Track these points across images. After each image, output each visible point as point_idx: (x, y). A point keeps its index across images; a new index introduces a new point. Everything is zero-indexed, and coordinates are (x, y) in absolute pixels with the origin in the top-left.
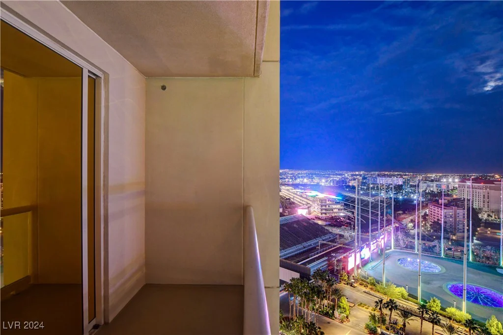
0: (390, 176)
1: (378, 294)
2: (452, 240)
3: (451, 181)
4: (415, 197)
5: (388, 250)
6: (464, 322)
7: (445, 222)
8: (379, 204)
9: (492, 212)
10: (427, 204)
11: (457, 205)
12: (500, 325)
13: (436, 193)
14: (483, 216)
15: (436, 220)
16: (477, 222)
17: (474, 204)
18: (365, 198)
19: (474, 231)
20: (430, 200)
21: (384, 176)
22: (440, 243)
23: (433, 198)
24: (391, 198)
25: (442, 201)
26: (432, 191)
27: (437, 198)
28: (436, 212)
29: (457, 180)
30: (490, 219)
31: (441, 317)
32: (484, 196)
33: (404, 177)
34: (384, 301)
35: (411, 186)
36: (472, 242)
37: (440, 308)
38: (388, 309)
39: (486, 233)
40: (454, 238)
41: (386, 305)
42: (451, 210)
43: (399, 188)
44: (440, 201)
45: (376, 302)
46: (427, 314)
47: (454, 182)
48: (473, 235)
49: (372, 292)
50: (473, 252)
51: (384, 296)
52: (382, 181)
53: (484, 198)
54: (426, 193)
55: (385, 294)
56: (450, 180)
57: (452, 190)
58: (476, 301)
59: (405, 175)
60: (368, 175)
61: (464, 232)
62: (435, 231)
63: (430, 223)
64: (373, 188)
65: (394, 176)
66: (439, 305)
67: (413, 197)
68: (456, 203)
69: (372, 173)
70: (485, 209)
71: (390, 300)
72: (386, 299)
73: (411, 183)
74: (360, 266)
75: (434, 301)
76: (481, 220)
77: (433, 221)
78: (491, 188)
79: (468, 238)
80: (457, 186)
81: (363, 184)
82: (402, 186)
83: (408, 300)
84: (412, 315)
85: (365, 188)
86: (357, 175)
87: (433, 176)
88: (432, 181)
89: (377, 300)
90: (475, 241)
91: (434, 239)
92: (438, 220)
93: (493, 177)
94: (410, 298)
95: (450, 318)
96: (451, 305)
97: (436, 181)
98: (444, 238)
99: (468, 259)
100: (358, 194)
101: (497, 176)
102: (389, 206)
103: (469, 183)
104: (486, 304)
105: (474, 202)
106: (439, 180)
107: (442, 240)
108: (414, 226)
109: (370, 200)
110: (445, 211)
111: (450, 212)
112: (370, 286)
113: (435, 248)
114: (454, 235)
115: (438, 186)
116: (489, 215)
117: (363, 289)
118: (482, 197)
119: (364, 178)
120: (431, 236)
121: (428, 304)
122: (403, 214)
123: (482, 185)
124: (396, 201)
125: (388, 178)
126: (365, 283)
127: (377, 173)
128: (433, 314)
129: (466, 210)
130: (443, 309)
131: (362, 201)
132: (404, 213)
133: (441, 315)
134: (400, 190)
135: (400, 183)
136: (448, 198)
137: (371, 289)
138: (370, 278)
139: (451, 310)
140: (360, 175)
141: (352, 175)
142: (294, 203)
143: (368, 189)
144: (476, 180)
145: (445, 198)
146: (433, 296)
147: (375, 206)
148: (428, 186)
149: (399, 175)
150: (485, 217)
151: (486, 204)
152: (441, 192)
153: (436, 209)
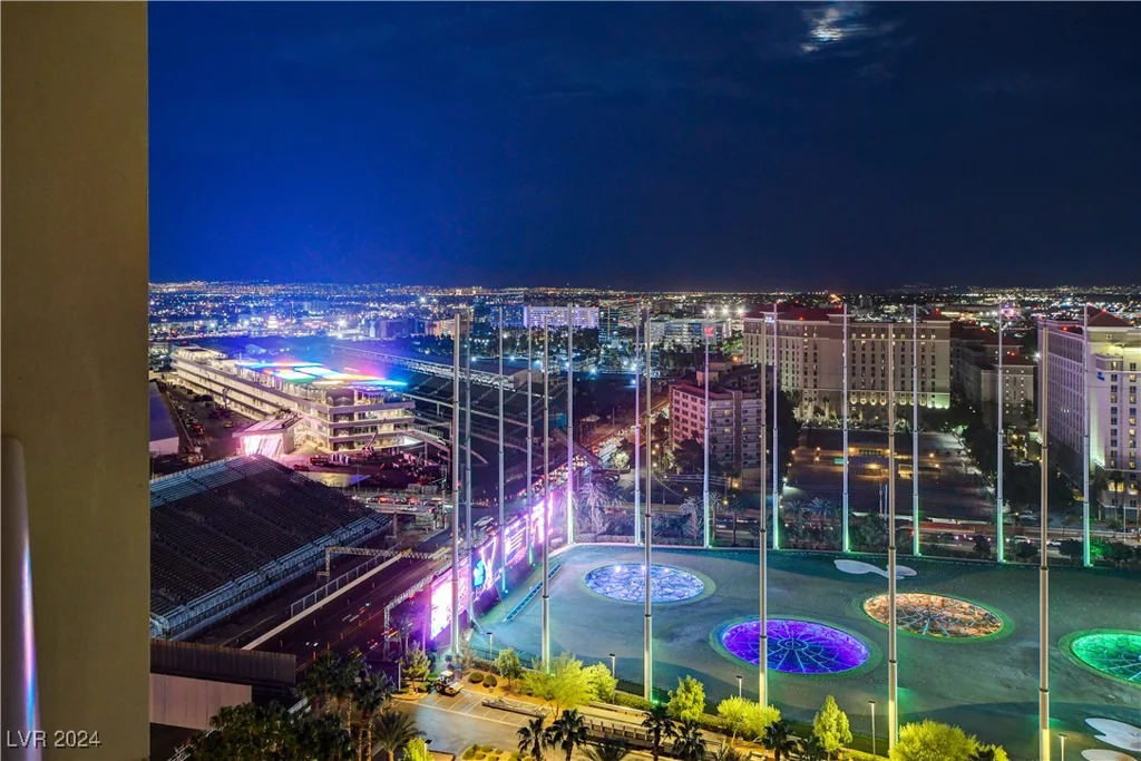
0: (561, 301)
1: (529, 704)
2: (732, 490)
3: (726, 315)
4: (632, 366)
5: (559, 546)
6: (763, 733)
7: (713, 440)
8: (530, 394)
9: (825, 400)
10: (665, 389)
11: (742, 387)
12: (845, 723)
13: (689, 351)
14: (805, 414)
15: (690, 436)
16: (790, 432)
17: (784, 381)
18: (485, 379)
19: (784, 457)
20: (673, 373)
21: (545, 300)
22: (700, 505)
23: (681, 368)
24: (564, 374)
25: (704, 377)
26: (679, 347)
27: (692, 368)
28: (690, 410)
29: (741, 311)
30: (821, 419)
31: (706, 735)
32: (806, 354)
33: (602, 303)
34: (547, 723)
35: (625, 332)
36: (780, 491)
37: (702, 706)
38: (559, 745)
39: (812, 462)
40: (736, 485)
41: (554, 734)
42: (727, 403)
43: (587, 341)
44: (699, 375)
45: (524, 731)
46: (669, 733)
47: (734, 316)
48: (782, 472)
49: (510, 700)
50: (781, 521)
51: (546, 706)
52: (537, 317)
53: (806, 360)
54: (663, 354)
55: (550, 697)
56: (725, 311)
57: (730, 341)
58: (790, 665)
59: (607, 297)
60: (495, 298)
61: (759, 464)
62: (687, 470)
63: (675, 445)
64: (509, 344)
65: (574, 300)
66: (701, 697)
67: (629, 366)
68: (738, 380)
69: (508, 291)
70: (808, 393)
71: (566, 713)
72: (551, 713)
73: (621, 324)
74: (471, 617)
75: (688, 690)
76: (798, 425)
77: (681, 439)
78: (822, 332)
79: (770, 481)
80: (741, 327)
81: (481, 330)
82: (595, 332)
83: (617, 702)
84: (629, 747)
85: (486, 342)
86: (456, 300)
87: (681, 298)
88: (679, 314)
89: (524, 722)
90: (787, 489)
91: (686, 496)
92: (695, 434)
93: (826, 299)
94: (624, 695)
95: (728, 732)
96: (729, 691)
97: (690, 315)
98: (710, 489)
99: (770, 544)
100: (462, 364)
101: (835, 298)
102: (558, 403)
103: (770, 319)
104: (812, 668)
105: (784, 374)
106: (695, 312)
107: (706, 495)
108: (631, 462)
109: (502, 383)
110: (714, 405)
111: (726, 406)
112: (502, 681)
113: (689, 523)
114: (736, 476)
115: (695, 330)
116: (817, 411)
117: (482, 694)
118: (801, 356)
119: (482, 310)
120: (678, 487)
121: (673, 701)
122: (599, 423)
123: (800, 322)
124: (581, 381)
125: (556, 310)
126: (486, 674)
127: (521, 291)
128: (685, 731)
129: (763, 400)
130: (711, 708)
131: (477, 389)
132: (603, 421)
133: (706, 727)
134: (593, 346)
135: (592, 324)
136: (722, 366)
137: (507, 689)
138: (502, 653)
139: (732, 706)
140: (470, 301)
141: (443, 301)
142: (226, 413)
143: (494, 347)
144: (787, 311)
145: (713, 364)
146: (684, 672)
147: (515, 405)
148: (668, 331)
149: (585, 297)
150: (809, 415)
151: (810, 377)
152: (703, 347)
153: (689, 401)
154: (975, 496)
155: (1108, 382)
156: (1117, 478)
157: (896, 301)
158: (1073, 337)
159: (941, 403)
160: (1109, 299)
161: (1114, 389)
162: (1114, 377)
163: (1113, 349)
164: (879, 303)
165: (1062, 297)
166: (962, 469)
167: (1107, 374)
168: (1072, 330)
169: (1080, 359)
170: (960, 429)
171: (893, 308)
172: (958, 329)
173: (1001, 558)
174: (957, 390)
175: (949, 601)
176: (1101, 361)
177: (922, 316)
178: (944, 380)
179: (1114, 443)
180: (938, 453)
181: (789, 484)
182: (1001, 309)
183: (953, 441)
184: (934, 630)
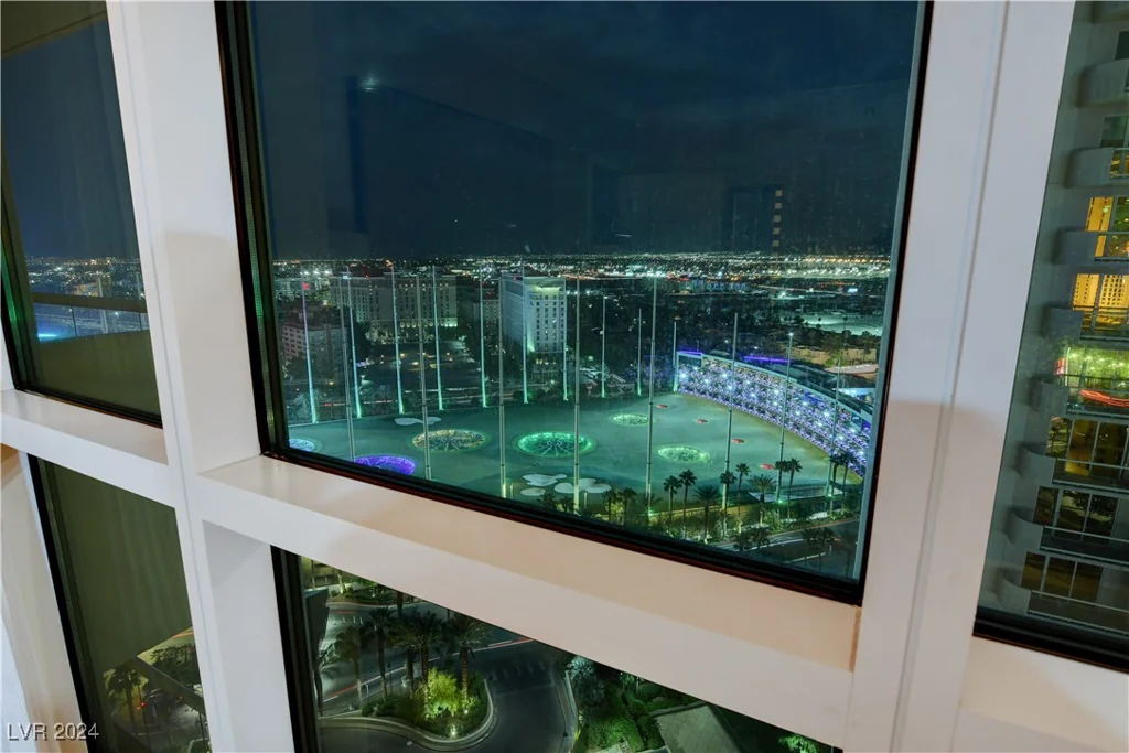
2: (330, 387)
3: (317, 275)
7: (313, 357)
9: (385, 327)
11: (329, 322)
13: (292, 299)
14: (373, 336)
15: (297, 355)
16: (365, 349)
17: (358, 316)
22: (308, 398)
23: (288, 311)
25: (303, 316)
27: (296, 311)
29: (327, 272)
30: (382, 338)
32: (371, 298)
36: (359, 384)
39: (379, 364)
40: (331, 383)
42: (321, 332)
44: (300, 315)
47: (322, 276)
48: (360, 372)
50: (361, 402)
53: (371, 302)
56: (316, 273)
57: (321, 292)
61: (344, 368)
62: (298, 376)
63: (287, 363)
68: (331, 317)
70: (374, 322)
76: (369, 342)
77: (291, 358)
78: (380, 284)
79: (352, 379)
80: (327, 283)
81: (118, 290)
87: (283, 264)
88: (283, 276)
90: (364, 382)
91: (298, 393)
92: (301, 353)
93: (384, 263)
97: (291, 276)
98: (314, 388)
99: (354, 416)
101: (389, 262)
103: (346, 277)
105: (358, 311)
106: (295, 273)
107: (311, 391)
110: (313, 334)
111: (321, 335)
113: (301, 409)
114: (331, 378)
115: (295, 286)
116: (381, 333)
118: (368, 301)
119: (119, 275)
120: (292, 388)
123: (366, 278)
129: (344, 329)
136: (315, 308)
140: (105, 269)
144: (357, 271)
145: (309, 308)
150: (376, 335)
151: (375, 312)
152: (301, 298)
153: (295, 332)
154: (472, 374)
155: (535, 306)
156: (540, 357)
157: (426, 264)
158: (518, 282)
159: (452, 324)
160: (539, 262)
161: (538, 310)
162: (538, 304)
163: (538, 288)
164: (415, 265)
165: (516, 261)
166: (464, 360)
167: (534, 302)
168: (518, 279)
169: (521, 295)
170: (463, 338)
171: (424, 268)
172: (460, 280)
173: (484, 405)
174: (461, 317)
175: (459, 431)
176: (533, 296)
177: (439, 273)
178: (453, 310)
179: (538, 338)
180: (451, 352)
181: (365, 379)
182: (485, 268)
183: (459, 345)
184: (451, 447)
